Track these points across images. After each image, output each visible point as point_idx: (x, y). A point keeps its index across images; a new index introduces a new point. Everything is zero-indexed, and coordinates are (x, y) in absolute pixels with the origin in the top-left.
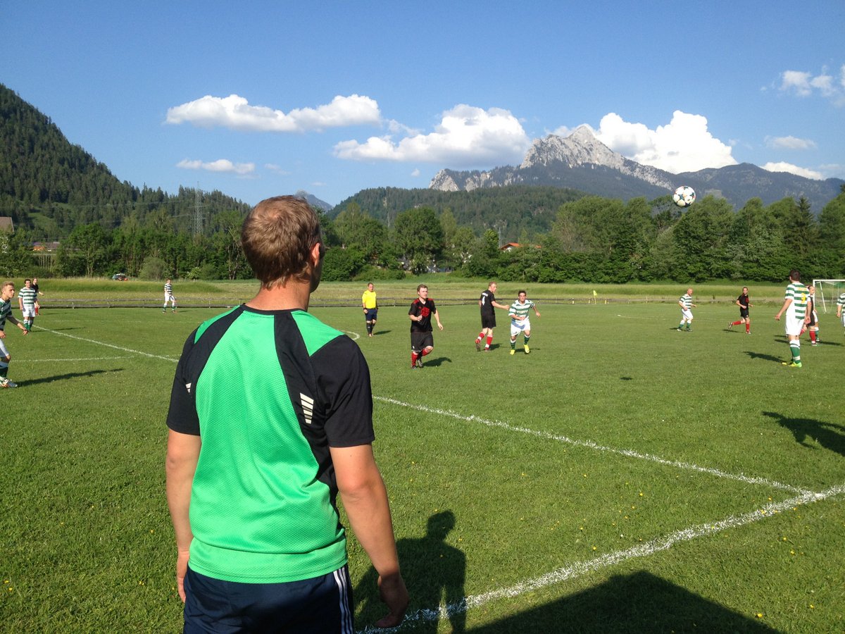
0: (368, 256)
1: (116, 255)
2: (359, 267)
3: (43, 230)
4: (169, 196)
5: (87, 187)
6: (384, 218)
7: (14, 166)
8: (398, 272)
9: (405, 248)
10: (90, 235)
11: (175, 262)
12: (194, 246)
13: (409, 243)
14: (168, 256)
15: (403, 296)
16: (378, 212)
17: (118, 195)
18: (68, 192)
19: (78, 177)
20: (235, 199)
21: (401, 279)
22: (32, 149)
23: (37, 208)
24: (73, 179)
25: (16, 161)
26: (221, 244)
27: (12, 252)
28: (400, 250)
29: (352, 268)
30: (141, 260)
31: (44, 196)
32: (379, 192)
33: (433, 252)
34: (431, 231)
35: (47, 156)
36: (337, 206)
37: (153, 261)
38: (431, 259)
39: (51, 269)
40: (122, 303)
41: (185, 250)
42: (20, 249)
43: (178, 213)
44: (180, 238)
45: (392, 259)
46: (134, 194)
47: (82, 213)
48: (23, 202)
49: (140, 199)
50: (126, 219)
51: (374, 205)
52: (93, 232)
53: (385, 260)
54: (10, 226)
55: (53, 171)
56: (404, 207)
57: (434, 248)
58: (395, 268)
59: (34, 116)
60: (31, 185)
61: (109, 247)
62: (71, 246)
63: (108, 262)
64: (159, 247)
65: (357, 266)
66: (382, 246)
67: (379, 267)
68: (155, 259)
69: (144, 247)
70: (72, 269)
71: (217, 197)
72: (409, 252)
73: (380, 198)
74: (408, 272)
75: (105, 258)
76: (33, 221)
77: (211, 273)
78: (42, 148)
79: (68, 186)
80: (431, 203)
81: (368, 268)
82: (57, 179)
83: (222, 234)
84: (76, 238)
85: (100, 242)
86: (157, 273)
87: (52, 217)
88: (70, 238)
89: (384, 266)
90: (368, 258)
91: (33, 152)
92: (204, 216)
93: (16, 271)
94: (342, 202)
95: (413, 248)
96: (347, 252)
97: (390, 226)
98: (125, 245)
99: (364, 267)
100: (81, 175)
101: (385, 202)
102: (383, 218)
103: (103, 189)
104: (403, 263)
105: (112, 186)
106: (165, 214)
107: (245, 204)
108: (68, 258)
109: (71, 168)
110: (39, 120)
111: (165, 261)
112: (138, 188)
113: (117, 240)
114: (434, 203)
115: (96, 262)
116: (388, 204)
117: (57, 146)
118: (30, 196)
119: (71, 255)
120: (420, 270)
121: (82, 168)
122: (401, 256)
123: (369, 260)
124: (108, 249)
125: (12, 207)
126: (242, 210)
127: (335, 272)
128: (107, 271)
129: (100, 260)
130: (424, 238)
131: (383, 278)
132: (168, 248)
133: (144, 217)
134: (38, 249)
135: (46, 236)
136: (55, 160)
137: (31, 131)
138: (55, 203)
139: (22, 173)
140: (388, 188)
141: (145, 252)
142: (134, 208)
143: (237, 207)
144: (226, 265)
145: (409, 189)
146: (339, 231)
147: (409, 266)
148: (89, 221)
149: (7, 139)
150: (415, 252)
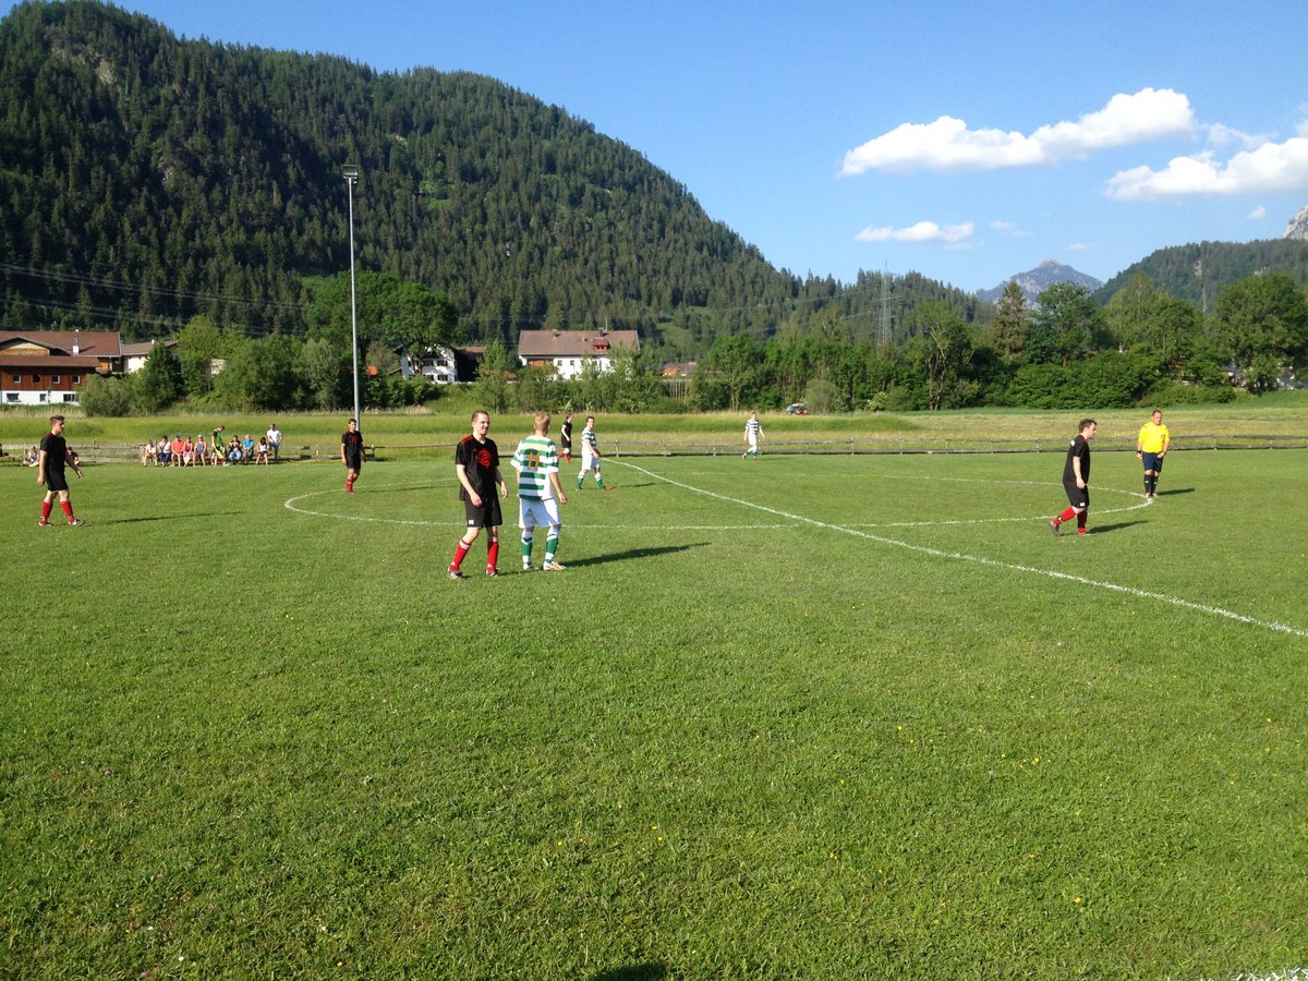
0: (1165, 364)
1: (769, 378)
2: (1149, 383)
3: (675, 346)
4: (843, 286)
5: (731, 282)
6: (1196, 296)
7: (640, 258)
8: (1221, 390)
9: (1234, 347)
10: (735, 351)
11: (850, 385)
12: (878, 361)
13: (1243, 338)
14: (840, 377)
15: (1232, 432)
16: (1184, 287)
17: (772, 290)
18: (707, 291)
19: (721, 268)
20: (942, 283)
21: (1226, 401)
22: (662, 233)
23: (668, 316)
24: (714, 270)
25: (641, 253)
26: (918, 355)
27: (637, 379)
28: (1225, 352)
29: (1136, 385)
30: (803, 384)
31: (676, 299)
32: (1188, 251)
33: (1290, 352)
34: (1286, 315)
35: (682, 241)
36: (1110, 281)
37: (819, 385)
38: (1286, 365)
39: (686, 400)
40: (778, 448)
41: (865, 367)
42: (646, 374)
43: (856, 311)
44: (858, 349)
45: (1210, 368)
46: (794, 287)
47: (726, 320)
48: (651, 309)
49: (802, 293)
50: (783, 325)
51: (1177, 275)
52: (740, 346)
53: (1196, 370)
54: (634, 343)
55: (689, 262)
56: (1235, 275)
57: (1292, 345)
58: (1215, 383)
59: (665, 184)
60: (660, 284)
61: (760, 367)
62: (711, 367)
63: (759, 389)
64: (828, 363)
65: (1146, 381)
66: (1192, 345)
67: (1186, 383)
68: (823, 382)
69: (807, 365)
70: (712, 400)
71: (914, 282)
72: (1243, 354)
73: (1190, 263)
74: (1240, 390)
75: (755, 383)
76: (663, 334)
77: (904, 400)
78: (676, 230)
79: (708, 282)
80: (1287, 264)
81: (1164, 384)
82: (693, 273)
83: (920, 341)
84: (717, 356)
85: (748, 360)
86: (825, 402)
87: (687, 327)
88: (709, 356)
89: (1197, 379)
90: (1166, 368)
91: (664, 237)
92: (893, 313)
93: (642, 404)
94: (1120, 273)
95: (1250, 347)
96: (1128, 358)
97: (1207, 310)
98: (781, 363)
99: (1160, 382)
100: (725, 264)
101: (1199, 268)
102: (1194, 296)
103: (753, 283)
104: (1231, 374)
105: (765, 278)
106: (837, 314)
107: (957, 289)
108: (707, 384)
109: (711, 255)
110: (671, 191)
111: (837, 384)
112: (800, 278)
113: (772, 355)
114: (1292, 264)
115: (743, 390)
116: (1203, 273)
117: (694, 224)
118: (659, 300)
119: (711, 381)
120: (1263, 386)
121: (726, 256)
122: (1227, 362)
123: (1168, 370)
124: (758, 371)
125: (637, 316)
126: (952, 300)
127: (1104, 393)
128: (757, 401)
129: (748, 387)
130: (1272, 328)
131: (1193, 401)
132: (842, 366)
133: (808, 320)
134: (670, 373)
135: (679, 355)
136: (692, 246)
137: (662, 207)
138: (691, 307)
139: (649, 268)
140: (1205, 244)
141: (809, 371)
142: (794, 308)
143: (944, 296)
144: (925, 388)
145: (1244, 243)
146: (1114, 324)
147: (1242, 379)
148: (734, 330)
149: (632, 221)
150: (1256, 353)
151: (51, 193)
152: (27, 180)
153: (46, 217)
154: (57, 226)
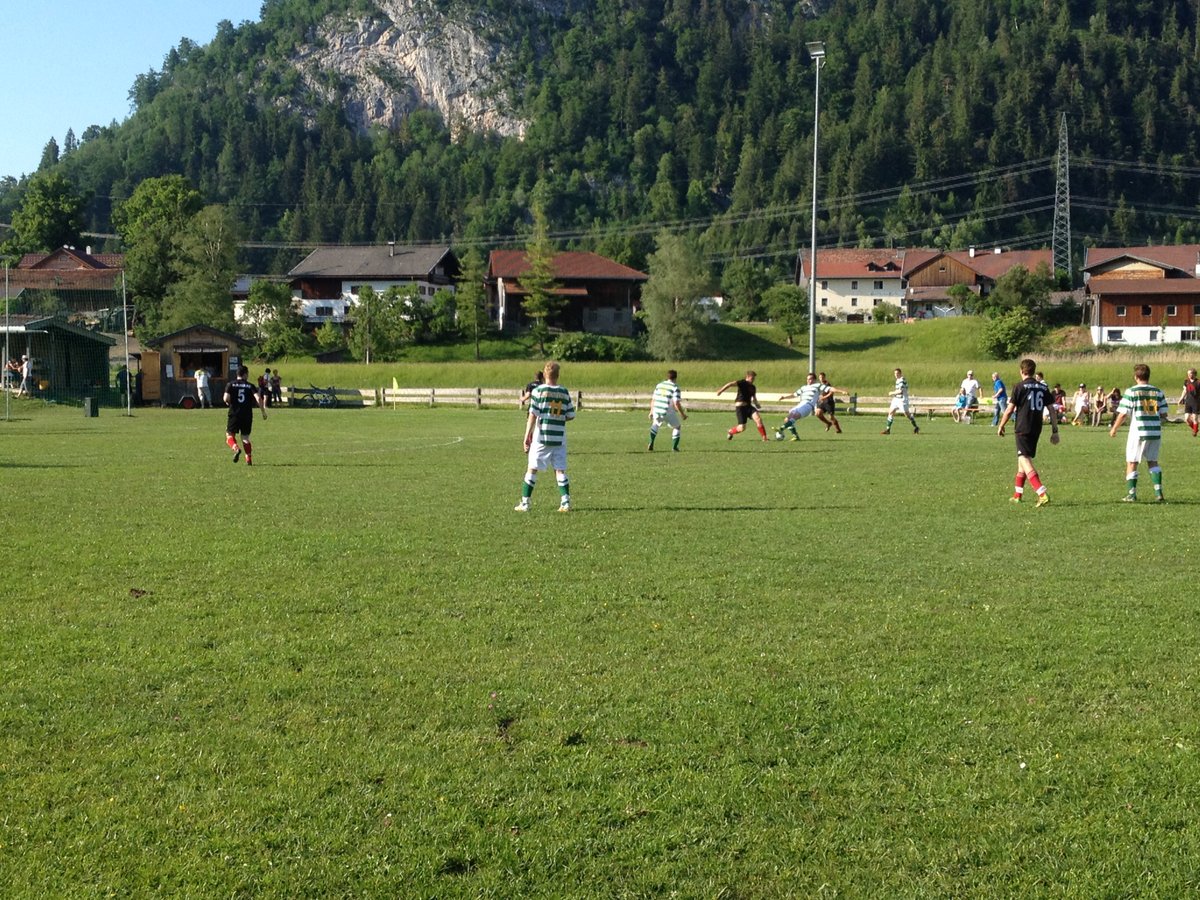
151: (1171, 59)
152: (1140, 44)
153: (1163, 92)
154: (1177, 103)
